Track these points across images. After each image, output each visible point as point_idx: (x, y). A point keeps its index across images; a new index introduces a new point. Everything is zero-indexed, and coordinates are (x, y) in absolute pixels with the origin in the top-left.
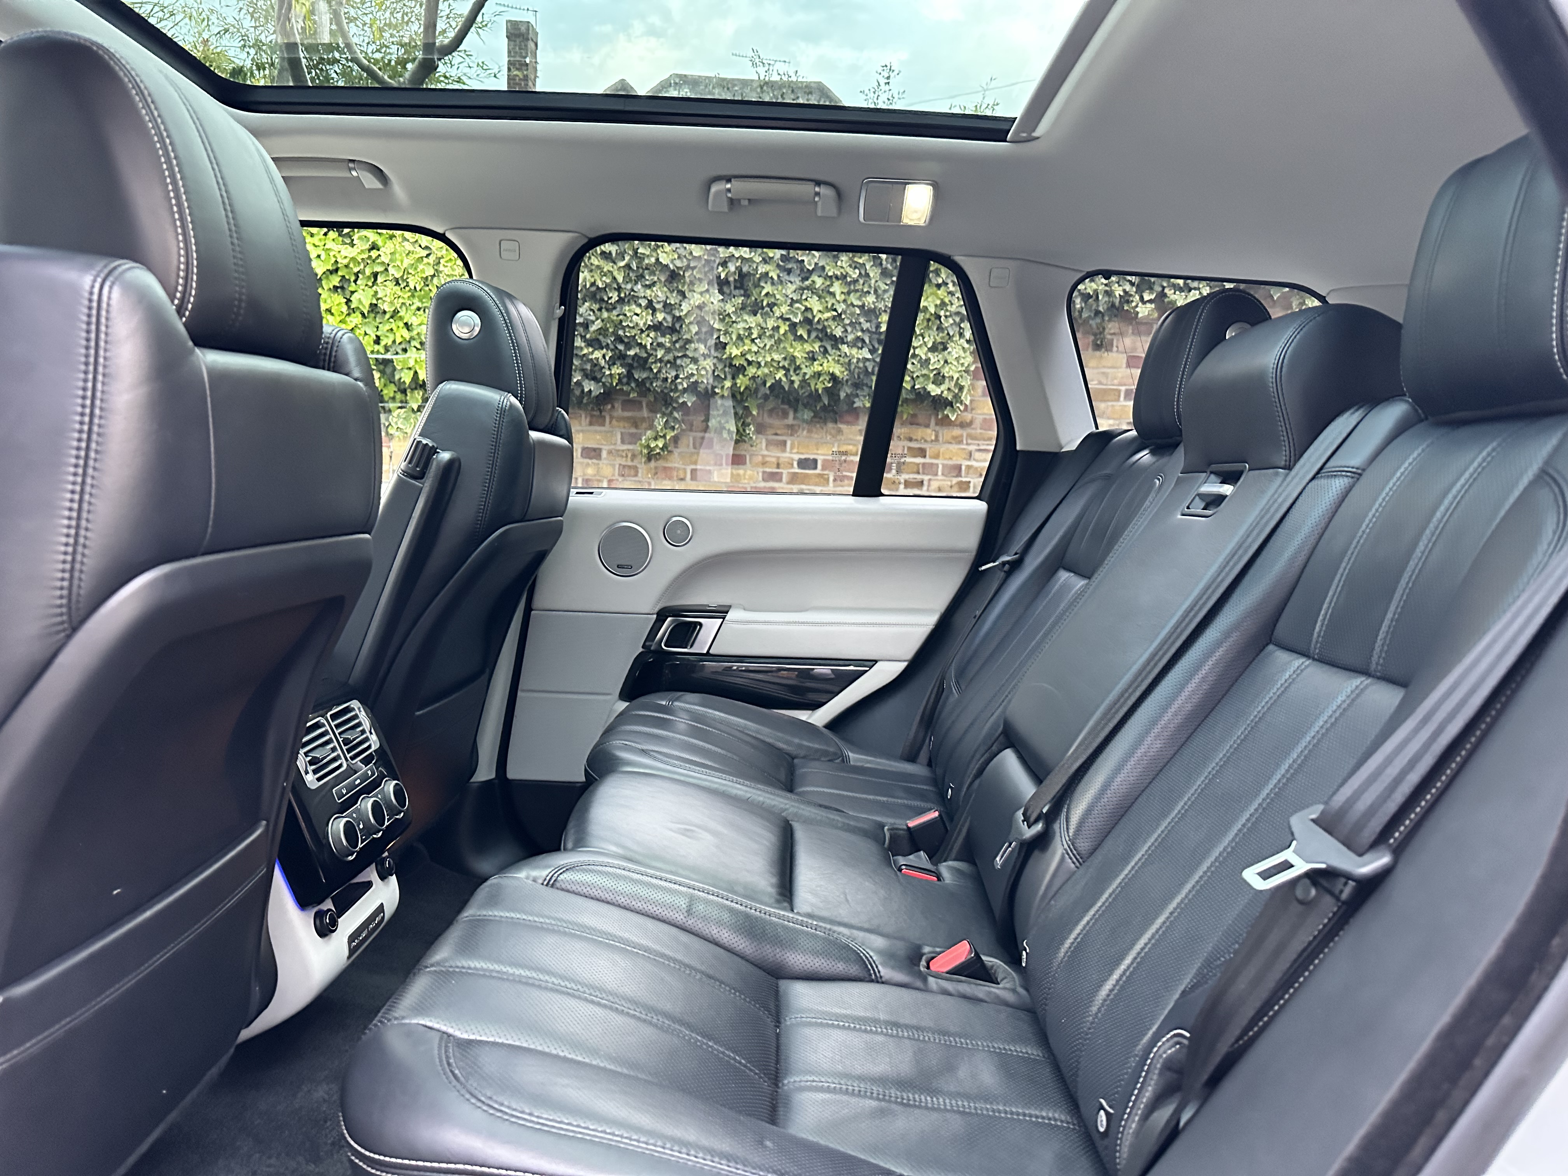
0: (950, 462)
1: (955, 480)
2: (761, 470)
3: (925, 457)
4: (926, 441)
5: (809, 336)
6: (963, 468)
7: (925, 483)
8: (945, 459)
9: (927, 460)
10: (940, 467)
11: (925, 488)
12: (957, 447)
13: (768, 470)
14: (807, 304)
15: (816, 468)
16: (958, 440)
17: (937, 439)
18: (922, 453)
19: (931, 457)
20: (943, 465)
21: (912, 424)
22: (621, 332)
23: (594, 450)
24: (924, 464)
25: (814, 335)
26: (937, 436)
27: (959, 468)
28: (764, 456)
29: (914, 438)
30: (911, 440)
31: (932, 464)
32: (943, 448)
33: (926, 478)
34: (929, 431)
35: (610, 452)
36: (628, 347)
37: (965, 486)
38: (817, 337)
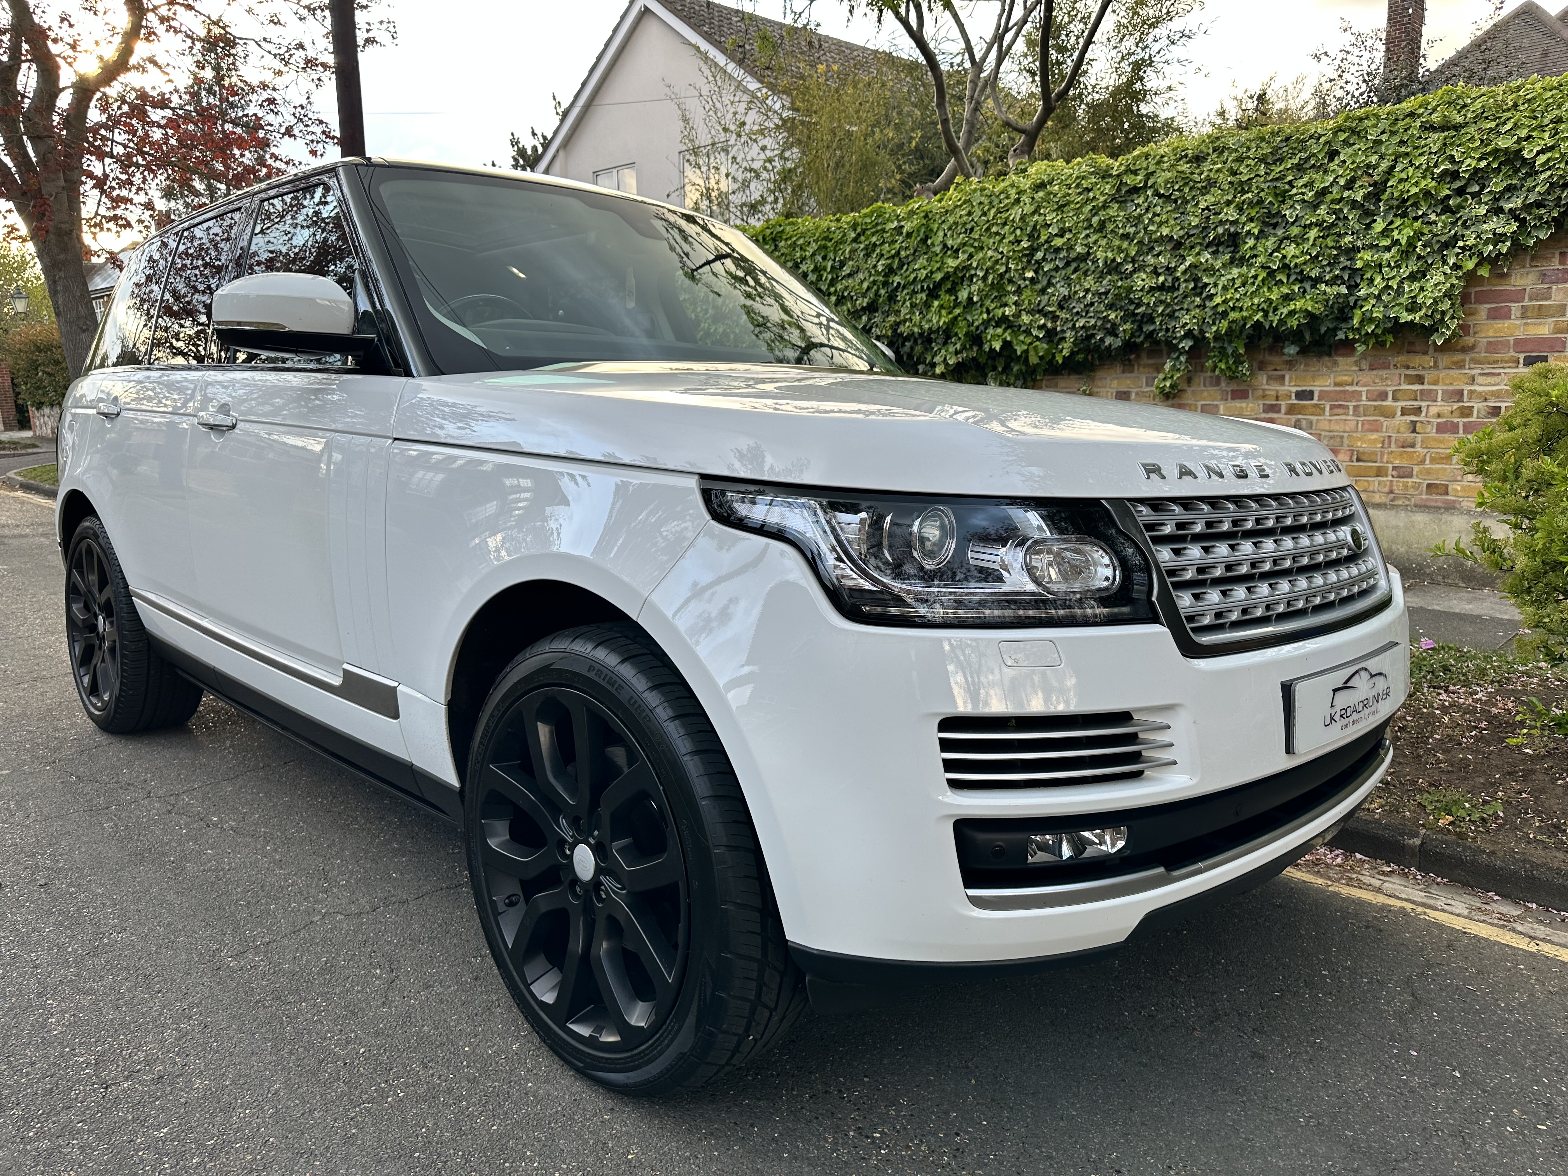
0: (1451, 388)
1: (1456, 406)
2: (1261, 402)
3: (1423, 383)
4: (1423, 368)
5: (1288, 279)
6: (1466, 393)
7: (1424, 410)
8: (1446, 384)
9: (1426, 387)
10: (1440, 392)
11: (1424, 414)
12: (1458, 372)
13: (1267, 402)
14: (1283, 252)
15: (1312, 399)
16: (1460, 365)
17: (1436, 366)
18: (1420, 380)
19: (1429, 384)
20: (1443, 391)
21: (1409, 352)
22: (1132, 296)
23: (1125, 393)
24: (1421, 391)
25: (1293, 278)
26: (1435, 362)
27: (1461, 392)
28: (1264, 390)
29: (1412, 365)
30: (1408, 367)
31: (1430, 390)
32: (1442, 375)
33: (1424, 404)
34: (1427, 358)
35: (1137, 394)
36: (1138, 305)
37: (1467, 411)
38: (1296, 279)
